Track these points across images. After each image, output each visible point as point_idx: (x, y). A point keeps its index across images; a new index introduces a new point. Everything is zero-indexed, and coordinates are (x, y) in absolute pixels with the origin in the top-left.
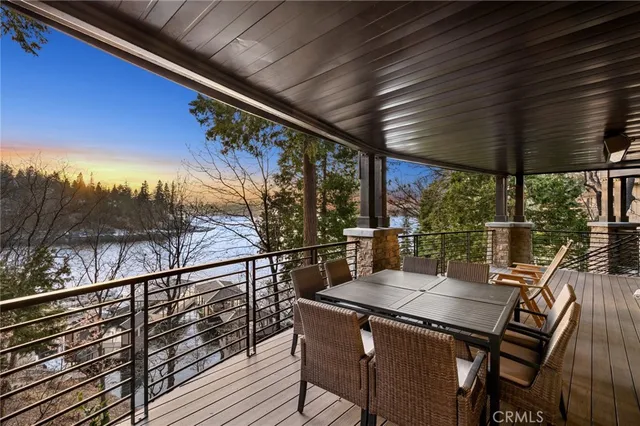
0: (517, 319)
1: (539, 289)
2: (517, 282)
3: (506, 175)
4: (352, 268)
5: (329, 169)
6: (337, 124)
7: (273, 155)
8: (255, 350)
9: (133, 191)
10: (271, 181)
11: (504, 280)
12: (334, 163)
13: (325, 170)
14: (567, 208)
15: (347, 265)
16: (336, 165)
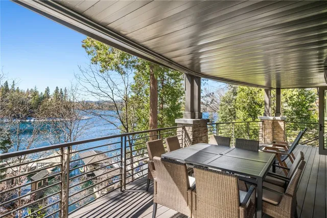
0: (274, 170)
1: (287, 155)
2: (276, 151)
3: (271, 88)
4: (180, 142)
5: (165, 82)
6: (173, 59)
7: (132, 73)
8: (125, 188)
9: (40, 93)
10: (129, 89)
11: (268, 150)
12: (168, 79)
13: (163, 83)
14: (307, 108)
15: (178, 140)
16: (170, 80)
